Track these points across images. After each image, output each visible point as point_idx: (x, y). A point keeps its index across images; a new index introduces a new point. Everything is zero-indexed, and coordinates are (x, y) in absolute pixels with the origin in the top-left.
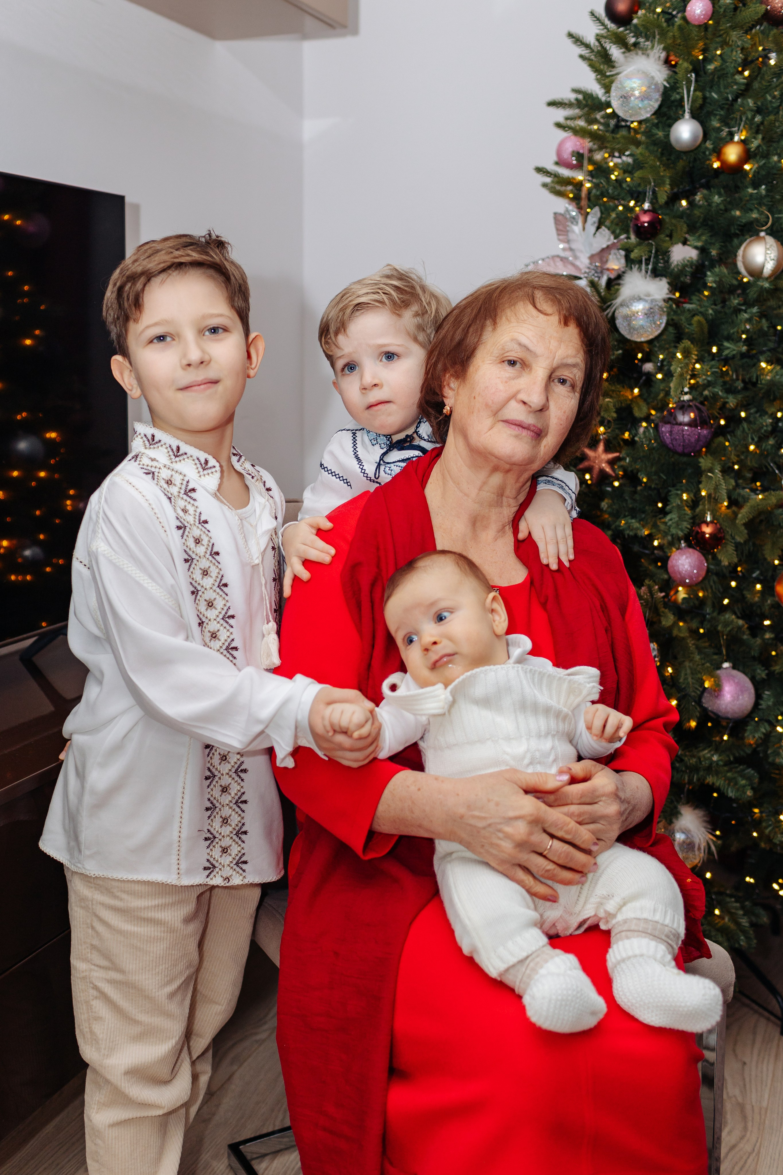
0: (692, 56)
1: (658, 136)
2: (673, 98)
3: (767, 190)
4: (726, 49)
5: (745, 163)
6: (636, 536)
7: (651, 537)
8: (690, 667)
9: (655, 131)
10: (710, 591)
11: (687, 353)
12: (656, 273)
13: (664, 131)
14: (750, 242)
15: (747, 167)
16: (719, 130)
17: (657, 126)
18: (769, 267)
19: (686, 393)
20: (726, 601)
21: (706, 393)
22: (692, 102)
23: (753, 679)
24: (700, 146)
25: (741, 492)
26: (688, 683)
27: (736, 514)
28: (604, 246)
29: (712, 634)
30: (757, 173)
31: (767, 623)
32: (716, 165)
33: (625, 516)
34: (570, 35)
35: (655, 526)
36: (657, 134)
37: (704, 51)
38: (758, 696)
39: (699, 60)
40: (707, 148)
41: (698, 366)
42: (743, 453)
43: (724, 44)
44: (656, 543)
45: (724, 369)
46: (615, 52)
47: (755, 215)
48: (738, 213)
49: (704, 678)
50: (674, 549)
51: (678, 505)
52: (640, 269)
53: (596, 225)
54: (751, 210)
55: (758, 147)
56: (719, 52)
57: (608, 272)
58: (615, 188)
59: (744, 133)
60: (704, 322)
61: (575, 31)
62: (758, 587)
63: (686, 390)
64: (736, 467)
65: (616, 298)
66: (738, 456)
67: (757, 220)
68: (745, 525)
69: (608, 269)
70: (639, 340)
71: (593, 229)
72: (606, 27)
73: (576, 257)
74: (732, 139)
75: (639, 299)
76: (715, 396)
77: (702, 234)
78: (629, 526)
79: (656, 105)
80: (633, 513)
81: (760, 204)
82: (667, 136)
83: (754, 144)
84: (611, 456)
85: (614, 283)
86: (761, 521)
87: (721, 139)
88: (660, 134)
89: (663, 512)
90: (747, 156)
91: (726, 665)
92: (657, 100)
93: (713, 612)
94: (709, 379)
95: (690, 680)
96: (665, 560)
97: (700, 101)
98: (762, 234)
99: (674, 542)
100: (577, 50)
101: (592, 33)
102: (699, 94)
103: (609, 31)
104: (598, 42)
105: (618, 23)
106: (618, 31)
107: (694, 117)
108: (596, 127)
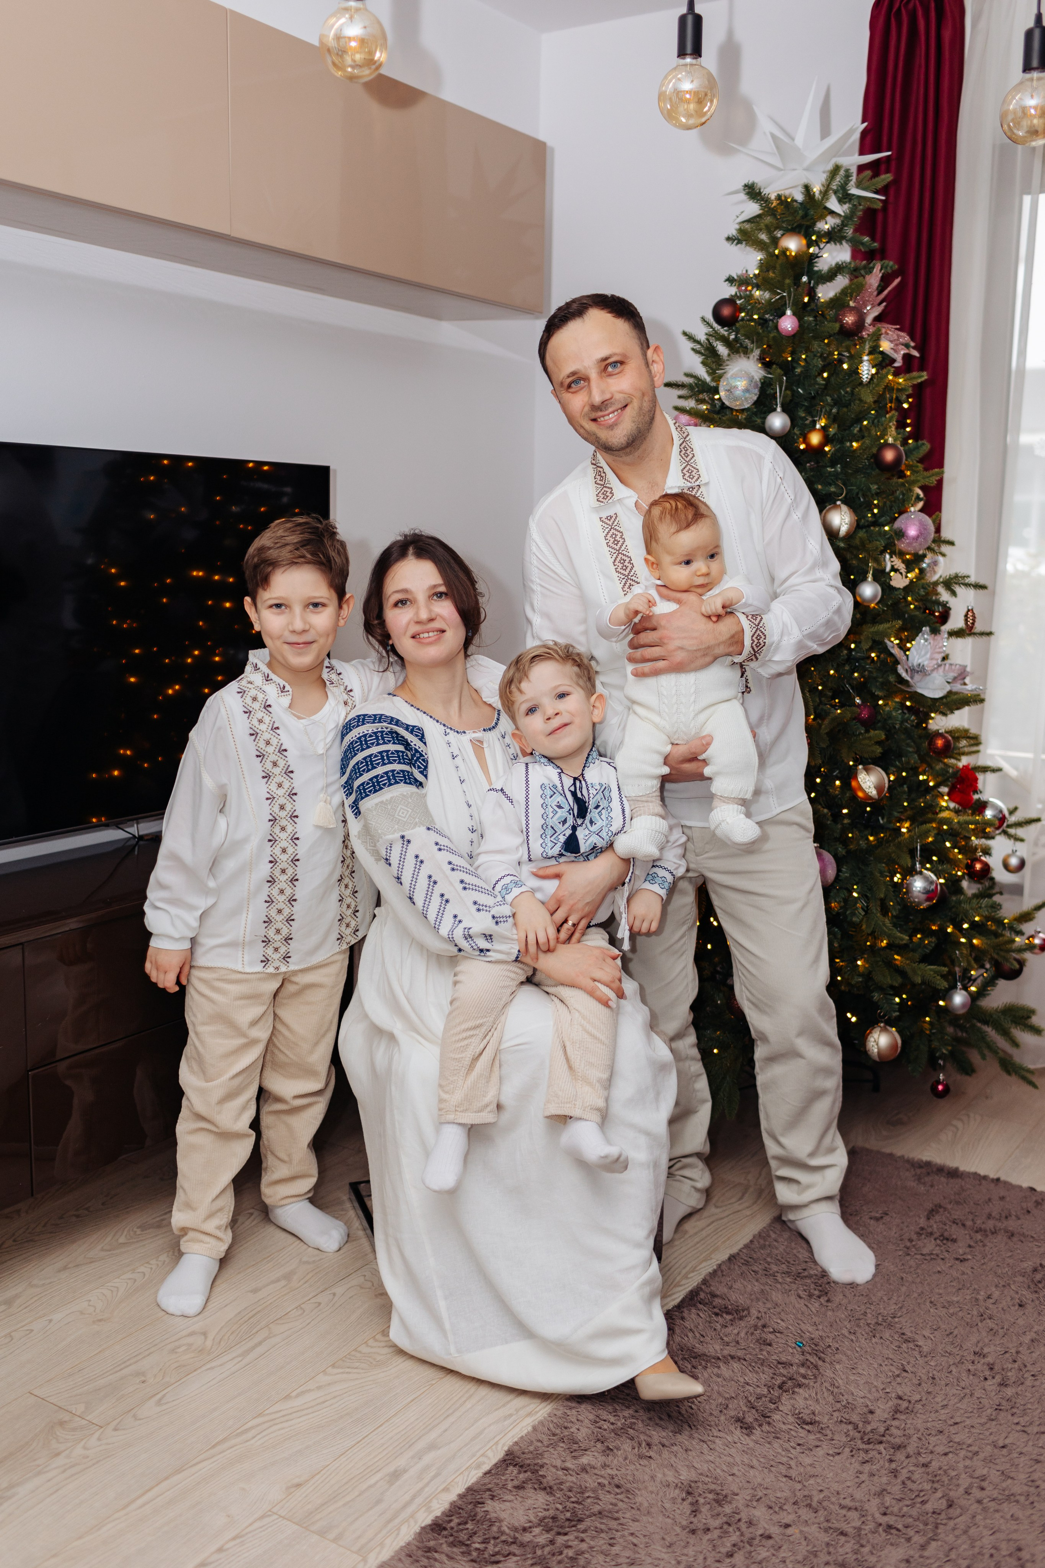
0: (783, 357)
2: (768, 392)
3: (842, 468)
4: (809, 354)
5: (826, 445)
9: (755, 418)
13: (761, 418)
14: (830, 509)
15: (827, 449)
16: (805, 419)
17: (755, 414)
18: (844, 530)
22: (784, 397)
23: (835, 857)
24: (789, 431)
25: (824, 707)
27: (820, 725)
30: (833, 455)
31: (845, 811)
32: (802, 447)
34: (685, 332)
36: (755, 421)
37: (792, 354)
38: (839, 870)
39: (788, 361)
40: (795, 434)
42: (825, 676)
43: (807, 350)
46: (722, 350)
47: (833, 489)
48: (820, 487)
54: (830, 485)
55: (834, 435)
56: (804, 357)
59: (824, 421)
61: (688, 330)
62: (838, 783)
64: (820, 688)
66: (821, 679)
67: (834, 492)
68: (827, 733)
72: (714, 329)
74: (815, 426)
79: (755, 398)
81: (837, 479)
82: (764, 423)
83: (832, 430)
86: (839, 731)
87: (806, 425)
88: (758, 421)
90: (827, 439)
92: (754, 395)
97: (787, 397)
98: (839, 503)
100: (691, 345)
101: (701, 333)
102: (789, 392)
103: (716, 332)
104: (708, 340)
105: (723, 325)
106: (723, 331)
107: (784, 410)
108: (705, 407)
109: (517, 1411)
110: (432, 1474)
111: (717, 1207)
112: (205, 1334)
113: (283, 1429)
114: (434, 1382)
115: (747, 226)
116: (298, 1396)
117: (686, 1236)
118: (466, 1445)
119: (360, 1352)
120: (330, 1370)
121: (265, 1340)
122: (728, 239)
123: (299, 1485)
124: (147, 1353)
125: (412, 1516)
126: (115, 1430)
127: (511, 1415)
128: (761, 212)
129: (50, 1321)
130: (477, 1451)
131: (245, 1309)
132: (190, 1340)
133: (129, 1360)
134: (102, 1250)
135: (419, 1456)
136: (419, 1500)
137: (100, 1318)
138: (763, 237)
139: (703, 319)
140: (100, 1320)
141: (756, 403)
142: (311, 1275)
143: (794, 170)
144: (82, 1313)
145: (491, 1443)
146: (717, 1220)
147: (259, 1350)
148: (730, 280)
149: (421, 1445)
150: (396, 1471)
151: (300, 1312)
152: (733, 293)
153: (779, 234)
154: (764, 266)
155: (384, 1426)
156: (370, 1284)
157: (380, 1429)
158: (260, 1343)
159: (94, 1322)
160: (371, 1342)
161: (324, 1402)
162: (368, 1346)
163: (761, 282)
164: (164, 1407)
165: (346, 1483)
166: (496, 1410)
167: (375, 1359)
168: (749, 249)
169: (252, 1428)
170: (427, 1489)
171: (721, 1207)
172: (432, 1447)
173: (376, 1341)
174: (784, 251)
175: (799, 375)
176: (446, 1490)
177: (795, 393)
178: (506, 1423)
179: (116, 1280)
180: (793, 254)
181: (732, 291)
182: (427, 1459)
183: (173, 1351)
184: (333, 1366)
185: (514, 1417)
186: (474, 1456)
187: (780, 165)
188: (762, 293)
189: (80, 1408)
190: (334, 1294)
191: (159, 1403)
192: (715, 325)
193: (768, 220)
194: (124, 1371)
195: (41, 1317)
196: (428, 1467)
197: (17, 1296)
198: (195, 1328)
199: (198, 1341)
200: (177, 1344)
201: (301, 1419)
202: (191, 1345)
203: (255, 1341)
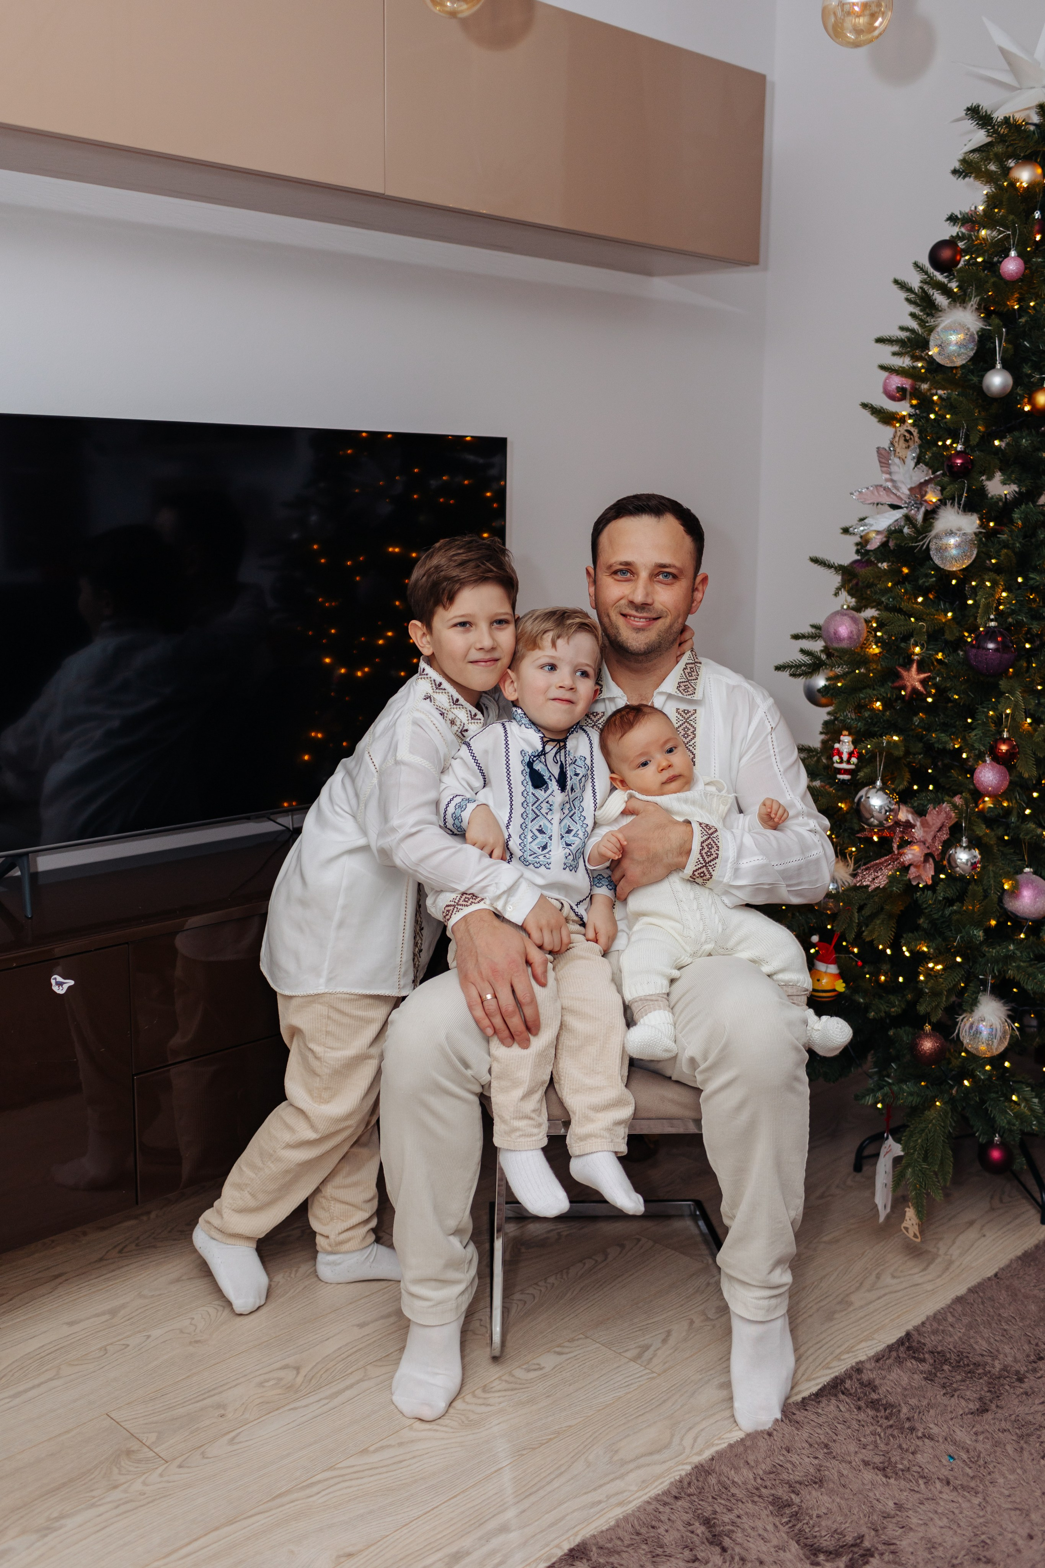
0: (1008, 305)
1: (972, 382)
2: (987, 347)
4: (1039, 301)
6: (944, 749)
7: (960, 751)
8: (993, 871)
9: (971, 377)
10: (1014, 801)
11: (995, 584)
12: (968, 508)
13: (978, 376)
16: (1030, 376)
17: (972, 372)
19: (992, 620)
20: (1028, 812)
21: (1010, 620)
22: (1006, 352)
24: (1011, 392)
26: (990, 885)
28: (922, 480)
29: (1015, 842)
32: (1027, 408)
33: (936, 731)
34: (896, 282)
35: (964, 739)
36: (972, 380)
37: (1019, 301)
39: (1014, 309)
40: (1017, 394)
41: (1004, 594)
43: (1038, 297)
44: (964, 756)
45: (1031, 597)
46: (942, 300)
48: (1044, 455)
49: (1004, 881)
50: (980, 762)
51: (983, 722)
52: (953, 504)
53: (915, 460)
56: (1032, 304)
57: (925, 504)
58: (933, 426)
60: (1010, 553)
61: (901, 278)
63: (992, 617)
64: (1040, 688)
65: (930, 531)
66: (1040, 678)
69: (926, 501)
70: (951, 569)
71: (912, 464)
72: (929, 276)
73: (897, 488)
74: (1043, 384)
75: (951, 533)
76: (1019, 624)
77: (1012, 472)
78: (938, 740)
79: (972, 354)
80: (945, 727)
82: (981, 382)
84: (922, 676)
85: (931, 514)
87: (1032, 383)
88: (975, 379)
89: (970, 727)
91: (1027, 870)
92: (972, 350)
93: (1018, 821)
94: (1013, 608)
95: (992, 882)
96: (972, 771)
97: (1011, 352)
99: (980, 757)
100: (903, 295)
101: (915, 280)
102: (1010, 346)
103: (932, 278)
104: (921, 288)
105: (942, 271)
106: (939, 277)
107: (1005, 367)
108: (920, 365)
109: (608, 1497)
110: (496, 1561)
111: (894, 1277)
112: (298, 1369)
113: (350, 1487)
114: (524, 1452)
115: (976, 156)
116: (376, 1451)
117: (851, 1309)
118: (542, 1531)
121: (358, 1382)
122: (955, 172)
123: (350, 1555)
124: (234, 1383)
126: (180, 1466)
127: (600, 1502)
128: (989, 139)
129: (149, 1337)
130: (552, 1541)
131: (346, 1345)
132: (281, 1374)
133: (214, 1389)
135: (487, 1538)
137: (198, 1339)
138: (992, 167)
139: (916, 265)
140: (197, 1342)
141: (972, 359)
143: (1032, 88)
144: (182, 1332)
145: (570, 1533)
146: (891, 1293)
147: (349, 1394)
148: (952, 219)
149: (493, 1524)
150: (457, 1552)
152: (954, 234)
153: (1011, 163)
154: (992, 201)
155: (458, 1497)
157: (452, 1501)
158: (351, 1386)
159: (191, 1343)
161: (401, 1462)
163: (987, 219)
164: (235, 1447)
165: (401, 1559)
166: (586, 1493)
168: (978, 184)
169: (320, 1482)
171: (899, 1277)
173: (474, 1396)
174: (1012, 184)
175: (1024, 326)
177: (1018, 347)
178: (592, 1510)
180: (1025, 185)
181: (954, 230)
182: (495, 1542)
183: (261, 1385)
185: (603, 1505)
186: (547, 1545)
187: (1014, 83)
188: (989, 232)
189: (153, 1437)
191: (231, 1442)
192: (931, 270)
193: (999, 149)
194: (205, 1402)
195: (139, 1332)
196: (493, 1553)
197: (123, 1306)
198: (290, 1361)
199: (289, 1375)
200: (267, 1377)
201: (372, 1479)
202: (280, 1379)
203: (348, 1382)
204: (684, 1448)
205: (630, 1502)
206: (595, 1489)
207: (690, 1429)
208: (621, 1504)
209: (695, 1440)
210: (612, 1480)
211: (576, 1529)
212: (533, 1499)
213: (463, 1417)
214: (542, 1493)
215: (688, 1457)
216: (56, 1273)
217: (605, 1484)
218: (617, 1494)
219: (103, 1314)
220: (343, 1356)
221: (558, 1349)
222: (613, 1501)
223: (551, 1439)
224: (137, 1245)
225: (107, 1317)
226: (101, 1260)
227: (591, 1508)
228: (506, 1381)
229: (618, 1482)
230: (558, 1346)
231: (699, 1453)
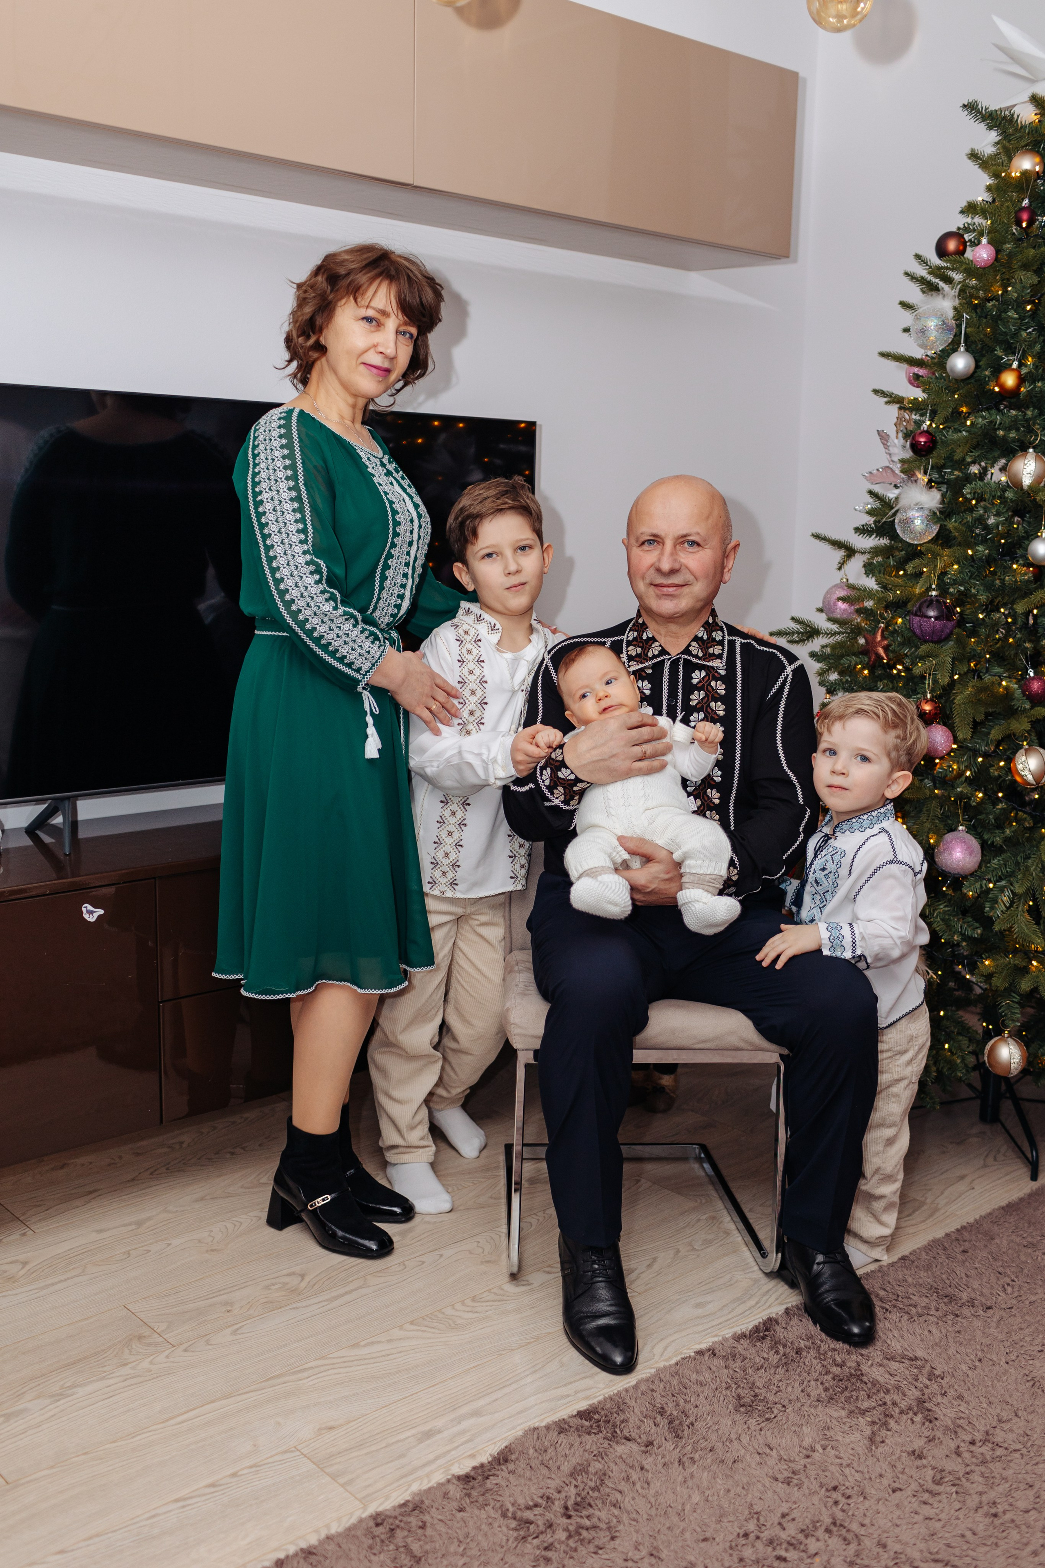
34: (907, 273)
37: (1004, 286)
91: (960, 828)
109: (576, 1392)
110: (464, 1439)
112: (303, 1276)
113: (337, 1374)
116: (365, 1346)
118: (510, 1417)
119: (443, 1313)
120: (408, 1326)
121: (356, 1289)
123: (332, 1428)
124: (243, 1285)
125: (428, 1475)
126: (185, 1351)
127: (568, 1396)
129: (169, 1245)
132: (287, 1279)
133: (224, 1289)
134: (242, 1187)
135: (460, 1420)
136: (440, 1462)
137: (213, 1248)
139: (922, 257)
140: (213, 1250)
142: (426, 1235)
144: (200, 1241)
145: (536, 1420)
147: (347, 1298)
149: (465, 1410)
150: (430, 1430)
151: (402, 1267)
152: (961, 226)
154: (991, 191)
155: (437, 1387)
156: (481, 1250)
157: (430, 1389)
158: (351, 1292)
159: (207, 1251)
160: (458, 1306)
161: (389, 1355)
162: (453, 1308)
163: (986, 208)
164: (237, 1337)
165: (379, 1433)
166: (555, 1388)
167: (454, 1322)
169: (311, 1368)
170: (453, 1453)
172: (476, 1413)
173: (464, 1304)
176: (472, 1456)
179: (244, 1216)
180: (1018, 174)
181: (961, 222)
182: (465, 1424)
183: (267, 1287)
184: (412, 1323)
185: (570, 1398)
186: (513, 1428)
189: (163, 1326)
190: (441, 1256)
191: (234, 1332)
193: (1006, 145)
194: (214, 1299)
195: (161, 1240)
196: (464, 1432)
197: (149, 1219)
198: (297, 1269)
199: (294, 1281)
200: (274, 1281)
201: (360, 1368)
202: (286, 1284)
203: (347, 1289)
204: (654, 1355)
205: (596, 1397)
206: (565, 1385)
207: (662, 1339)
208: (587, 1398)
209: (665, 1349)
210: (582, 1378)
211: (543, 1417)
212: (506, 1390)
213: (450, 1322)
214: (515, 1386)
215: (657, 1362)
216: (91, 1189)
217: (575, 1381)
218: (585, 1390)
219: (130, 1224)
220: (346, 1267)
221: (547, 1269)
222: (580, 1395)
223: (529, 1343)
224: (167, 1169)
225: (133, 1227)
226: (133, 1180)
227: (559, 1400)
228: (495, 1293)
229: (587, 1380)
230: (549, 1266)
231: (667, 1360)
